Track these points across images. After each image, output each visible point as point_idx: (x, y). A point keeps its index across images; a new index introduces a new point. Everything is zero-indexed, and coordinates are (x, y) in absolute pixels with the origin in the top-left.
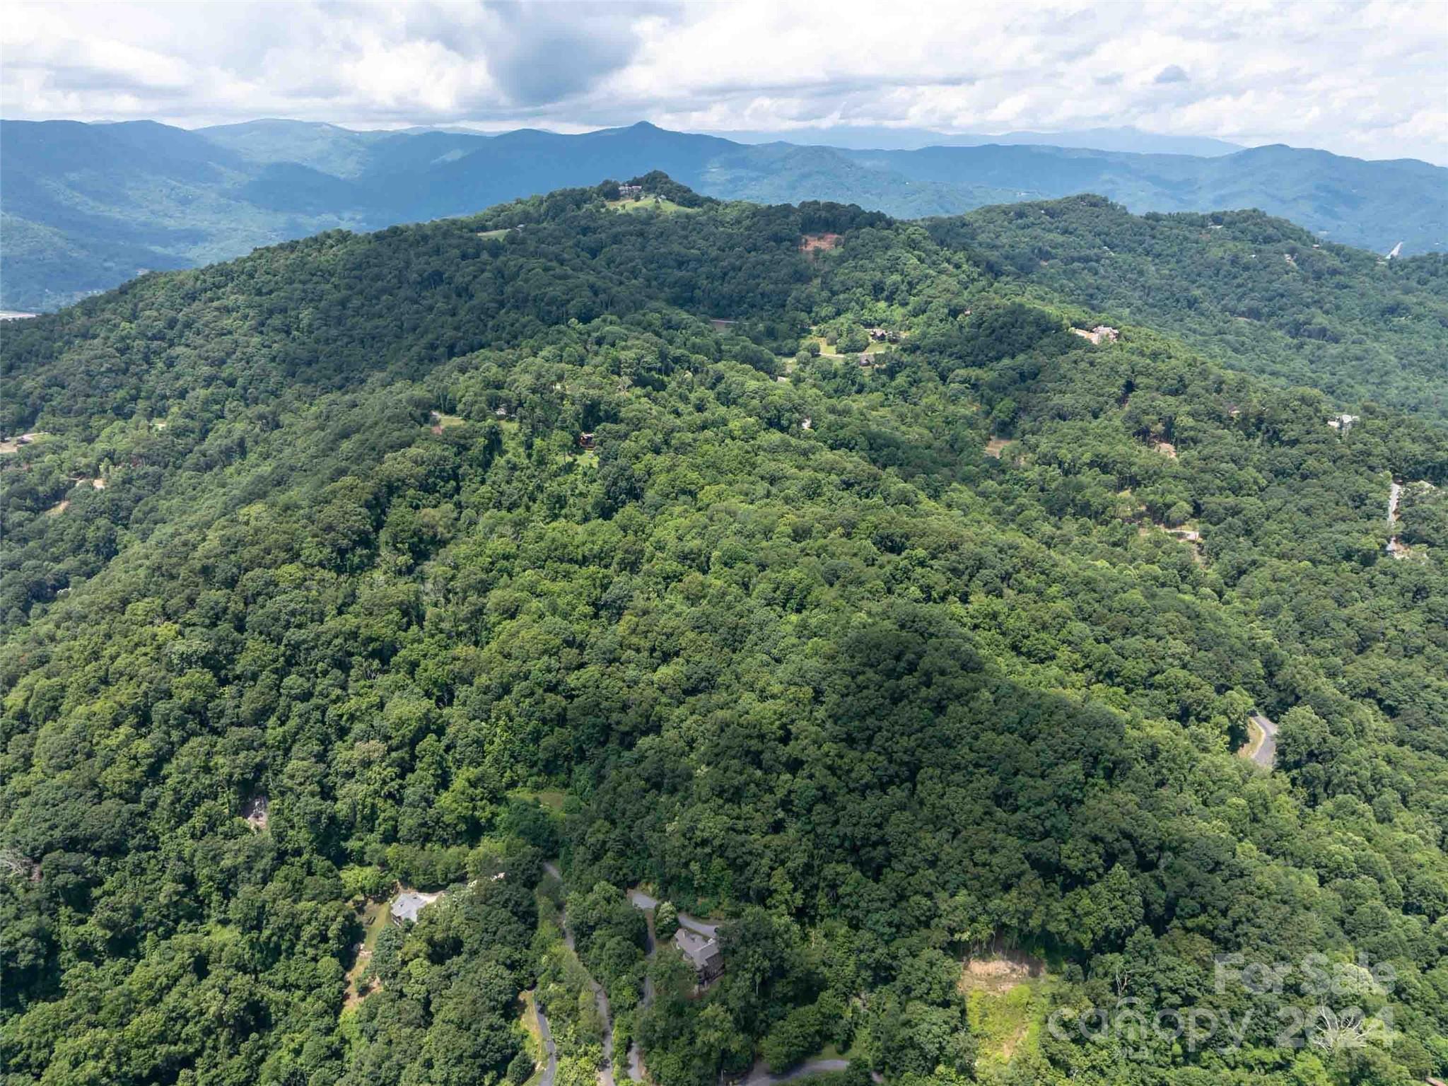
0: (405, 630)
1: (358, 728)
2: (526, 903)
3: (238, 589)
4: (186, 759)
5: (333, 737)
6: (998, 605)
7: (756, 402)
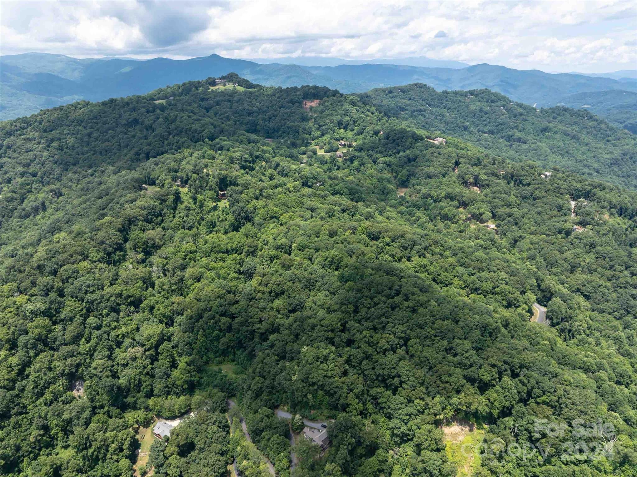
0: (146, 291)
1: (127, 341)
2: (224, 421)
3: (58, 275)
4: (39, 365)
5: (114, 347)
6: (425, 261)
7: (296, 175)
